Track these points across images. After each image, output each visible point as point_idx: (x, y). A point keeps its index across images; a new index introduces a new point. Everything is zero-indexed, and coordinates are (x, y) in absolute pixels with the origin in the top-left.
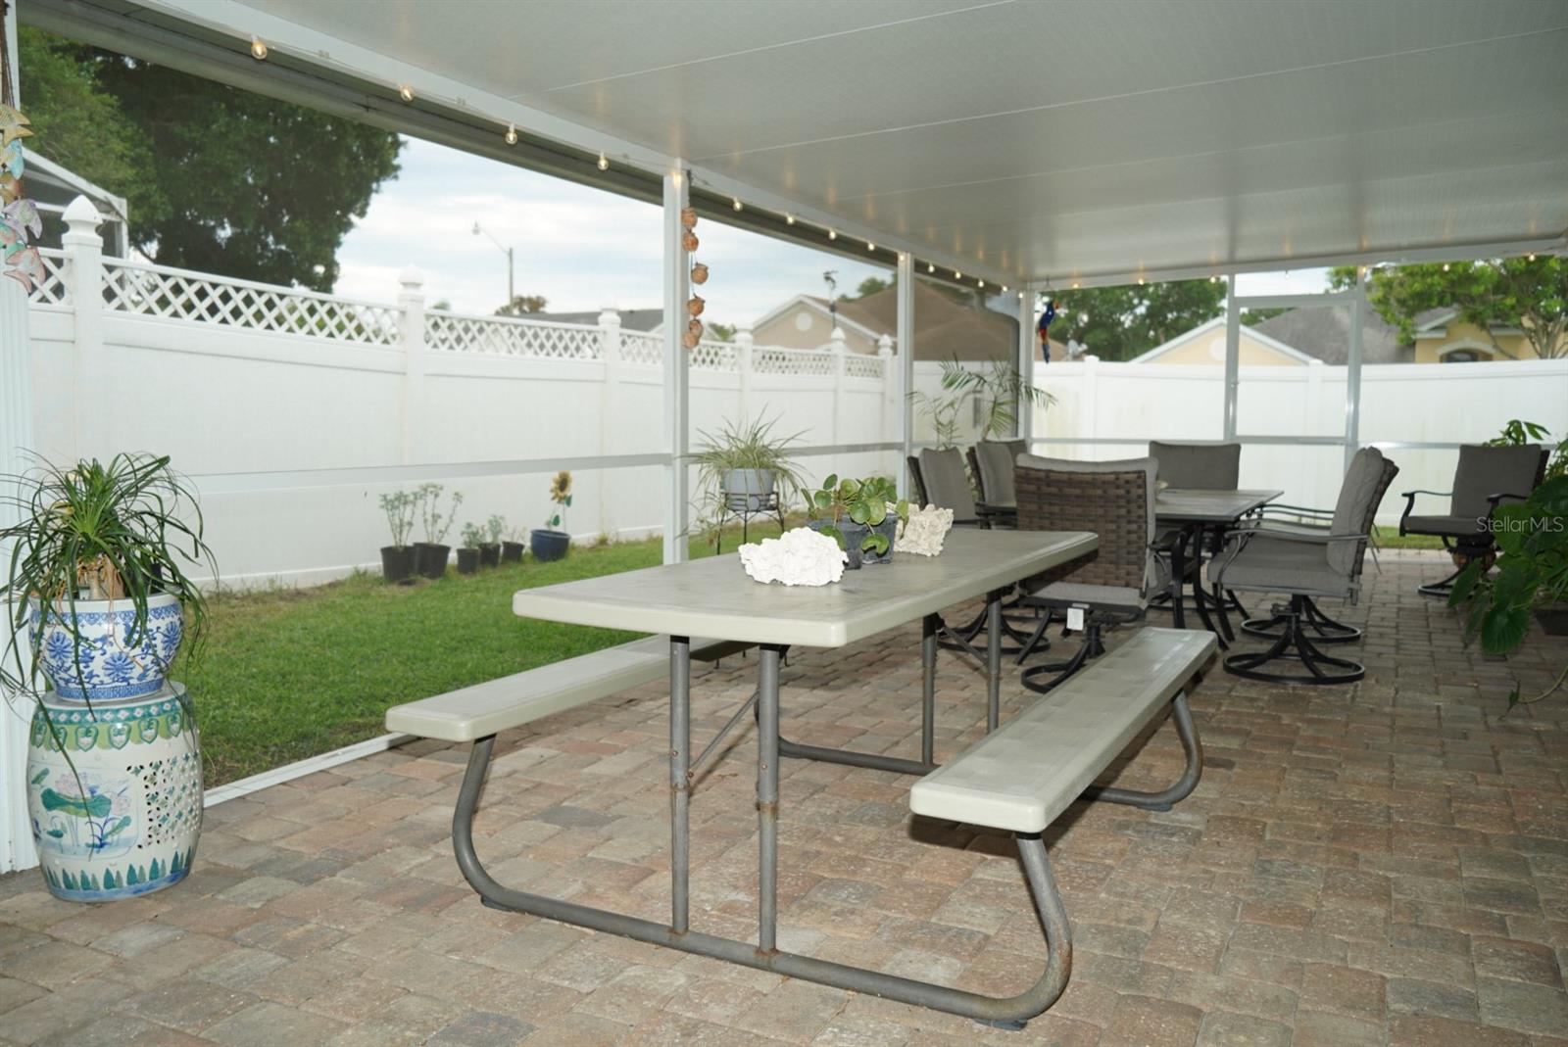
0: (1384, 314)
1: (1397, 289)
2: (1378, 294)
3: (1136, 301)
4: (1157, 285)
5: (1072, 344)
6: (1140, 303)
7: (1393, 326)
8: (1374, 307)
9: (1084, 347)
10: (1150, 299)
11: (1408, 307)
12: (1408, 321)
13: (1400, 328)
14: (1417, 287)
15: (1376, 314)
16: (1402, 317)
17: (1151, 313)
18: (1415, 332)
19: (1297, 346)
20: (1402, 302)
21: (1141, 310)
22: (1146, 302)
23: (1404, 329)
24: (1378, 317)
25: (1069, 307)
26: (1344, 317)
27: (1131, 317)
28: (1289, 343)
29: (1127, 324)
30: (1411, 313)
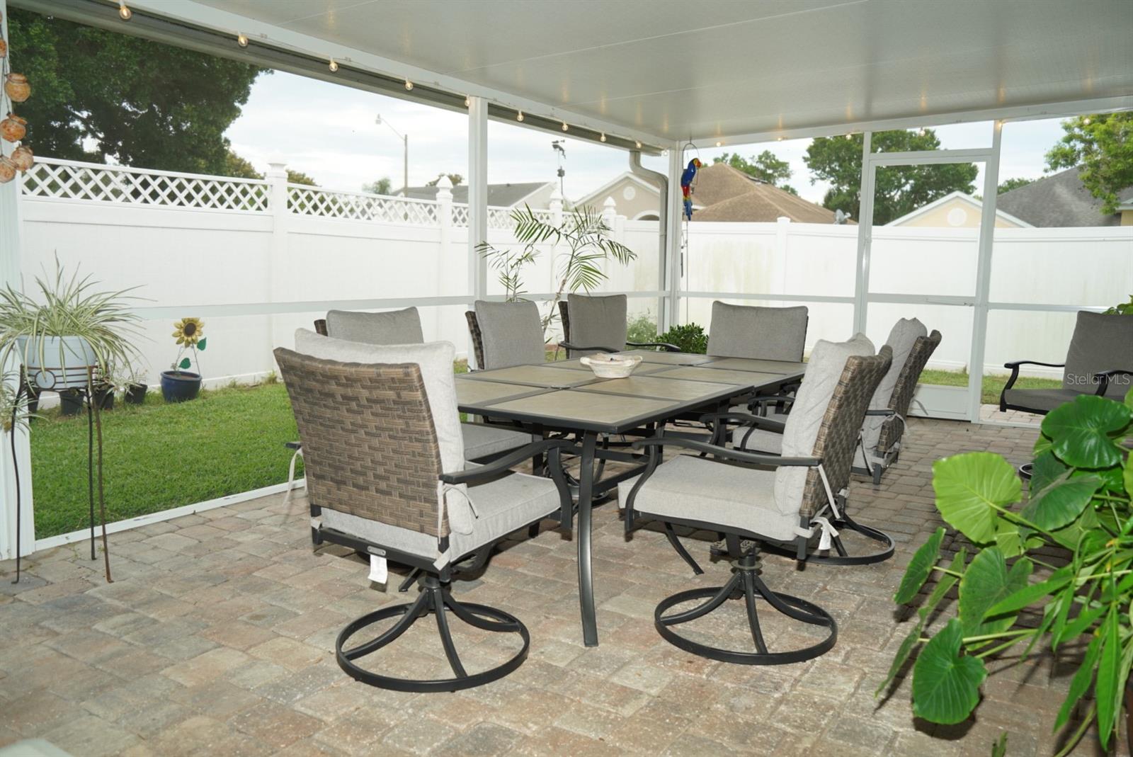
0: (1092, 189)
1: (1104, 168)
2: (1087, 173)
3: (903, 181)
4: (921, 167)
5: (839, 212)
6: (906, 183)
7: (1099, 199)
8: (1084, 184)
9: (849, 215)
10: (915, 180)
11: (1113, 184)
12: (1112, 195)
13: (1105, 201)
14: (1120, 166)
15: (1086, 189)
16: (1107, 192)
17: (914, 190)
18: (1118, 205)
19: (1021, 217)
20: (1108, 180)
21: (907, 188)
22: (911, 182)
23: (1109, 202)
24: (1088, 192)
25: (850, 185)
26: (1062, 192)
27: (899, 193)
28: (1015, 215)
29: (897, 198)
30: (1116, 188)
